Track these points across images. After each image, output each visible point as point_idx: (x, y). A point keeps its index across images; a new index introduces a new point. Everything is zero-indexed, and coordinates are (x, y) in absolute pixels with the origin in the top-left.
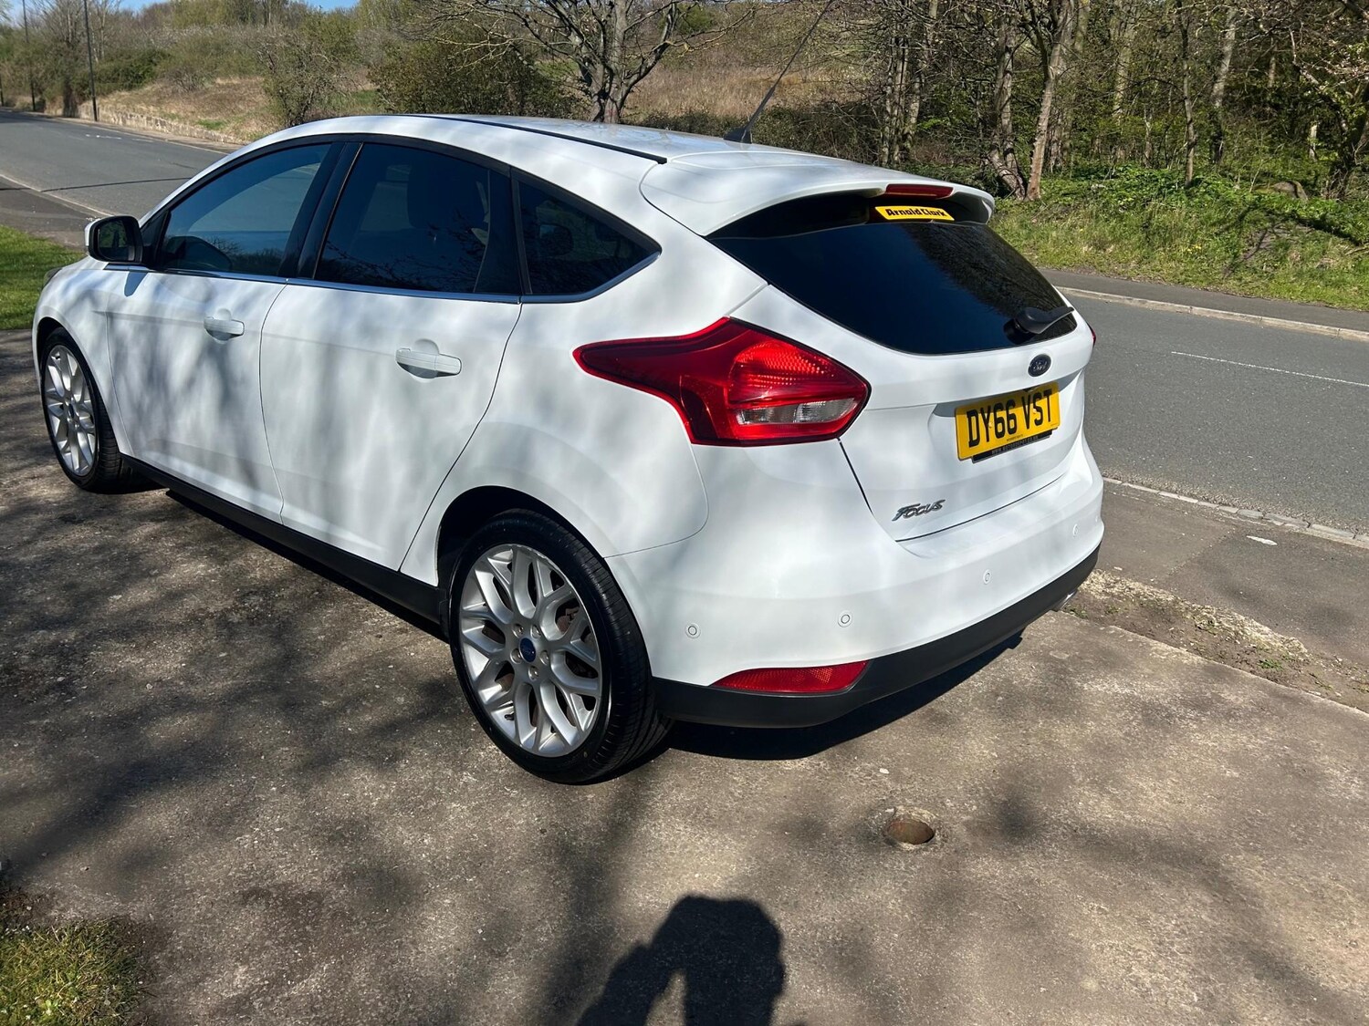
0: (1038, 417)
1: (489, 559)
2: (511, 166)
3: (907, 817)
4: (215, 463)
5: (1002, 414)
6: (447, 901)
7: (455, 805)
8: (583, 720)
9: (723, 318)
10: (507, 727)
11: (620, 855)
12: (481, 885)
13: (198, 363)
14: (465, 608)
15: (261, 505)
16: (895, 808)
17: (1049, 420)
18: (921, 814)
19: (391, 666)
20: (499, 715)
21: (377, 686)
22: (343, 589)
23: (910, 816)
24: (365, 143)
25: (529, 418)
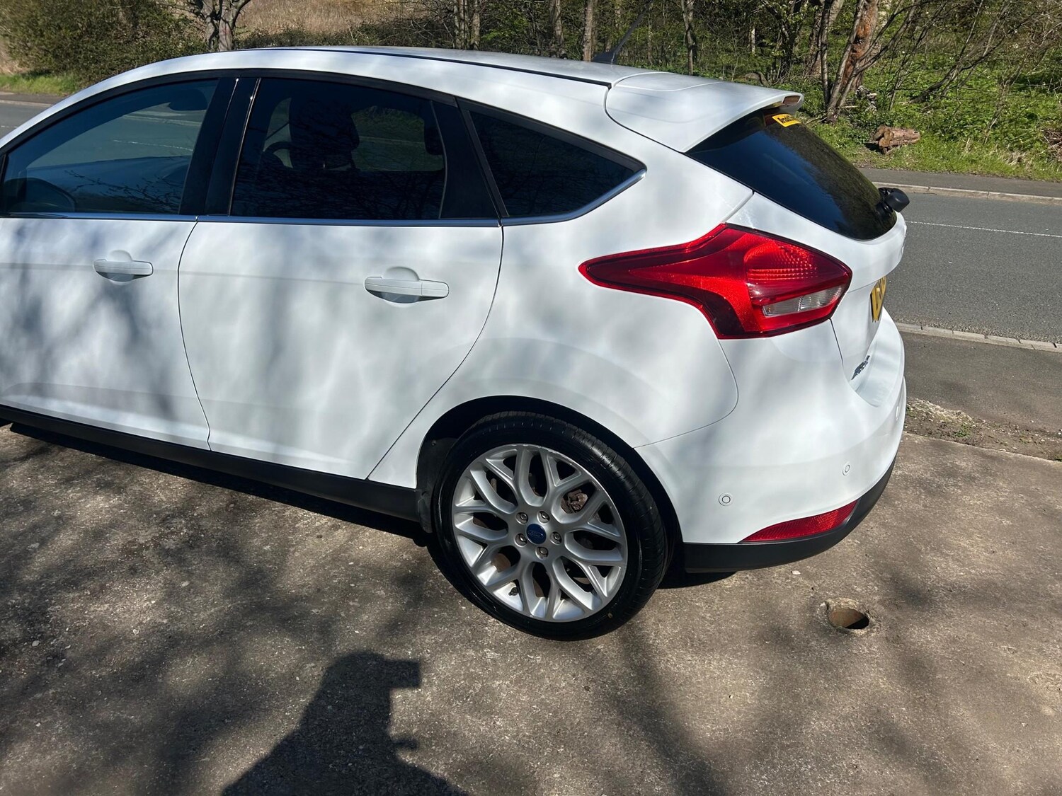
1: (487, 460)
2: (456, 97)
3: (838, 607)
4: (115, 400)
6: (555, 776)
7: (498, 683)
8: (603, 586)
9: (720, 225)
10: (514, 602)
11: (662, 695)
12: (572, 752)
13: (92, 306)
14: (457, 505)
15: (179, 435)
16: (826, 602)
18: (847, 603)
19: (352, 563)
20: (503, 594)
21: (353, 585)
22: (254, 497)
23: (840, 606)
24: (263, 78)
25: (533, 331)
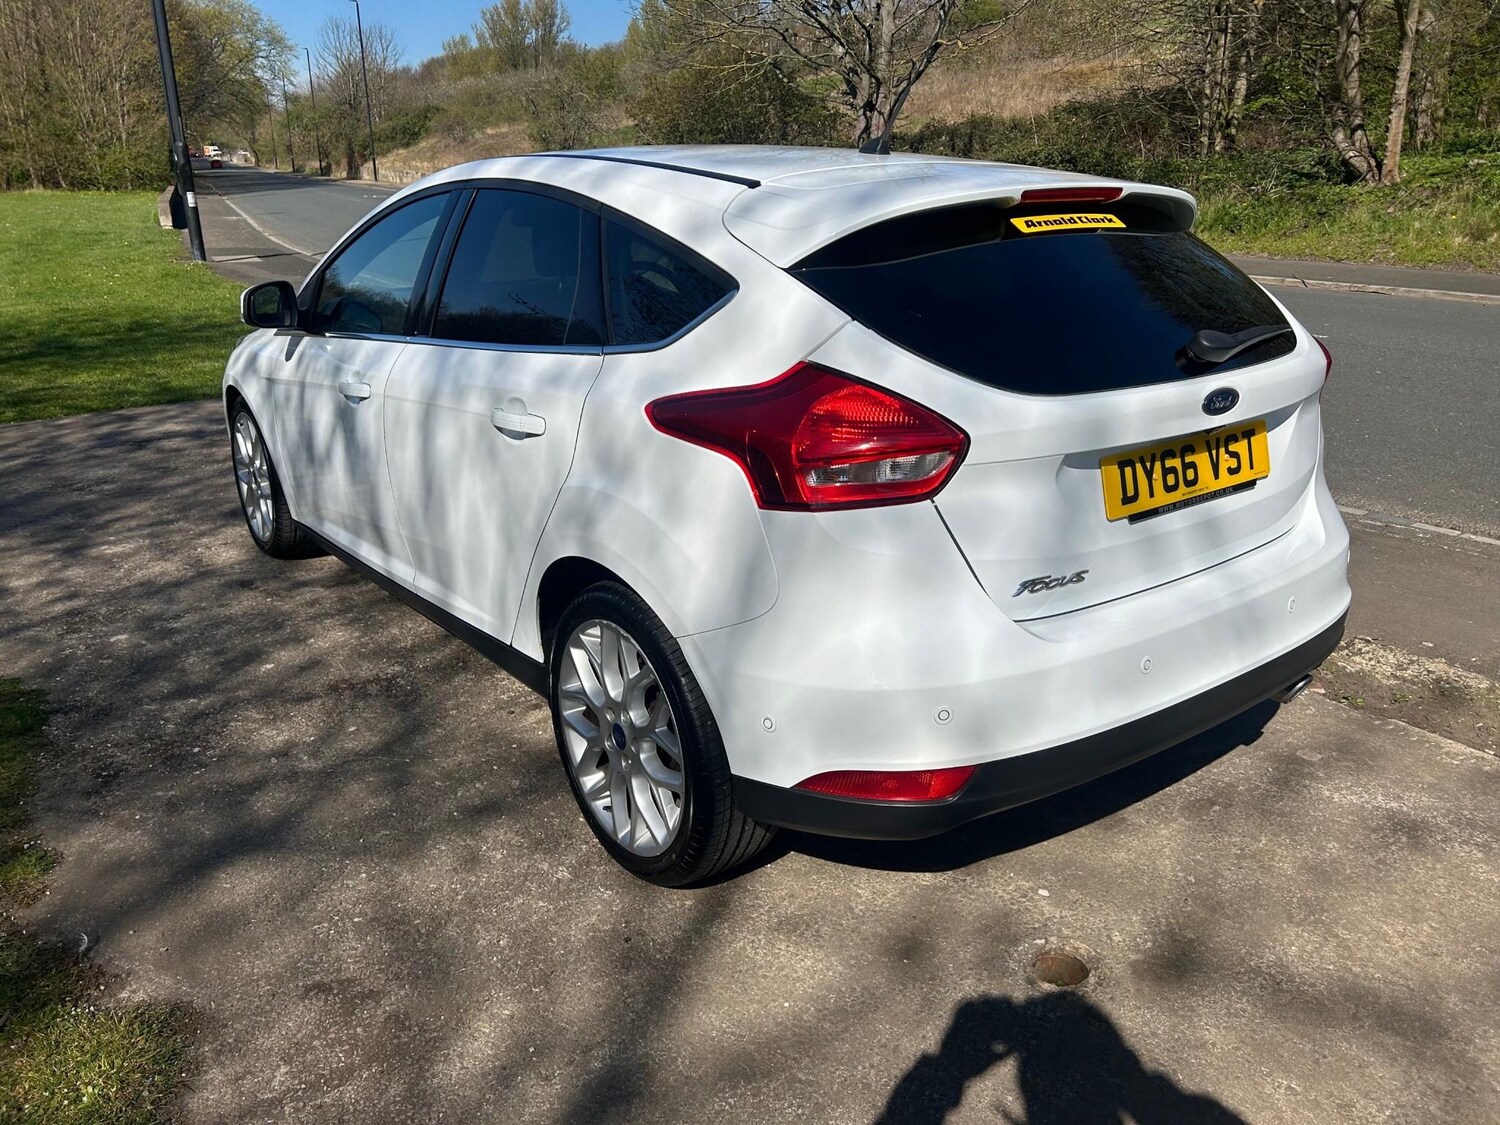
0: (1233, 463)
1: (581, 636)
2: (601, 204)
3: (1059, 951)
5: (1176, 463)
6: (507, 1012)
7: (542, 904)
8: (671, 816)
9: (800, 363)
10: (605, 818)
12: (547, 996)
13: (334, 427)
14: (564, 688)
15: (394, 572)
16: (1046, 939)
17: (1252, 468)
18: (1077, 949)
19: (514, 746)
20: (599, 805)
21: (495, 768)
23: (1062, 950)
24: (476, 190)
